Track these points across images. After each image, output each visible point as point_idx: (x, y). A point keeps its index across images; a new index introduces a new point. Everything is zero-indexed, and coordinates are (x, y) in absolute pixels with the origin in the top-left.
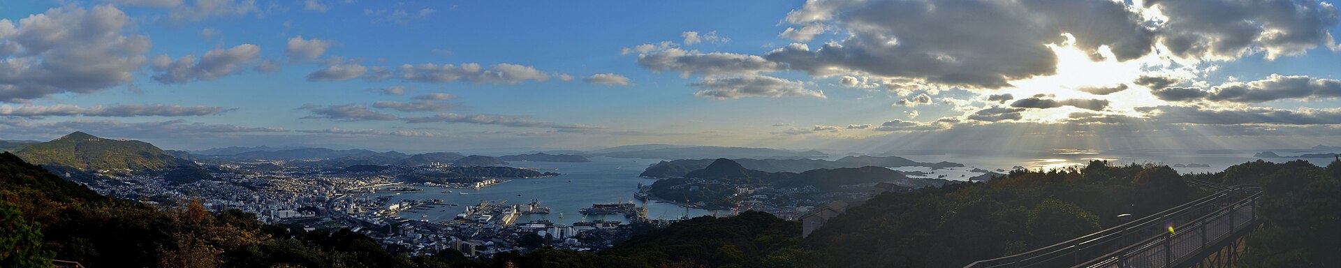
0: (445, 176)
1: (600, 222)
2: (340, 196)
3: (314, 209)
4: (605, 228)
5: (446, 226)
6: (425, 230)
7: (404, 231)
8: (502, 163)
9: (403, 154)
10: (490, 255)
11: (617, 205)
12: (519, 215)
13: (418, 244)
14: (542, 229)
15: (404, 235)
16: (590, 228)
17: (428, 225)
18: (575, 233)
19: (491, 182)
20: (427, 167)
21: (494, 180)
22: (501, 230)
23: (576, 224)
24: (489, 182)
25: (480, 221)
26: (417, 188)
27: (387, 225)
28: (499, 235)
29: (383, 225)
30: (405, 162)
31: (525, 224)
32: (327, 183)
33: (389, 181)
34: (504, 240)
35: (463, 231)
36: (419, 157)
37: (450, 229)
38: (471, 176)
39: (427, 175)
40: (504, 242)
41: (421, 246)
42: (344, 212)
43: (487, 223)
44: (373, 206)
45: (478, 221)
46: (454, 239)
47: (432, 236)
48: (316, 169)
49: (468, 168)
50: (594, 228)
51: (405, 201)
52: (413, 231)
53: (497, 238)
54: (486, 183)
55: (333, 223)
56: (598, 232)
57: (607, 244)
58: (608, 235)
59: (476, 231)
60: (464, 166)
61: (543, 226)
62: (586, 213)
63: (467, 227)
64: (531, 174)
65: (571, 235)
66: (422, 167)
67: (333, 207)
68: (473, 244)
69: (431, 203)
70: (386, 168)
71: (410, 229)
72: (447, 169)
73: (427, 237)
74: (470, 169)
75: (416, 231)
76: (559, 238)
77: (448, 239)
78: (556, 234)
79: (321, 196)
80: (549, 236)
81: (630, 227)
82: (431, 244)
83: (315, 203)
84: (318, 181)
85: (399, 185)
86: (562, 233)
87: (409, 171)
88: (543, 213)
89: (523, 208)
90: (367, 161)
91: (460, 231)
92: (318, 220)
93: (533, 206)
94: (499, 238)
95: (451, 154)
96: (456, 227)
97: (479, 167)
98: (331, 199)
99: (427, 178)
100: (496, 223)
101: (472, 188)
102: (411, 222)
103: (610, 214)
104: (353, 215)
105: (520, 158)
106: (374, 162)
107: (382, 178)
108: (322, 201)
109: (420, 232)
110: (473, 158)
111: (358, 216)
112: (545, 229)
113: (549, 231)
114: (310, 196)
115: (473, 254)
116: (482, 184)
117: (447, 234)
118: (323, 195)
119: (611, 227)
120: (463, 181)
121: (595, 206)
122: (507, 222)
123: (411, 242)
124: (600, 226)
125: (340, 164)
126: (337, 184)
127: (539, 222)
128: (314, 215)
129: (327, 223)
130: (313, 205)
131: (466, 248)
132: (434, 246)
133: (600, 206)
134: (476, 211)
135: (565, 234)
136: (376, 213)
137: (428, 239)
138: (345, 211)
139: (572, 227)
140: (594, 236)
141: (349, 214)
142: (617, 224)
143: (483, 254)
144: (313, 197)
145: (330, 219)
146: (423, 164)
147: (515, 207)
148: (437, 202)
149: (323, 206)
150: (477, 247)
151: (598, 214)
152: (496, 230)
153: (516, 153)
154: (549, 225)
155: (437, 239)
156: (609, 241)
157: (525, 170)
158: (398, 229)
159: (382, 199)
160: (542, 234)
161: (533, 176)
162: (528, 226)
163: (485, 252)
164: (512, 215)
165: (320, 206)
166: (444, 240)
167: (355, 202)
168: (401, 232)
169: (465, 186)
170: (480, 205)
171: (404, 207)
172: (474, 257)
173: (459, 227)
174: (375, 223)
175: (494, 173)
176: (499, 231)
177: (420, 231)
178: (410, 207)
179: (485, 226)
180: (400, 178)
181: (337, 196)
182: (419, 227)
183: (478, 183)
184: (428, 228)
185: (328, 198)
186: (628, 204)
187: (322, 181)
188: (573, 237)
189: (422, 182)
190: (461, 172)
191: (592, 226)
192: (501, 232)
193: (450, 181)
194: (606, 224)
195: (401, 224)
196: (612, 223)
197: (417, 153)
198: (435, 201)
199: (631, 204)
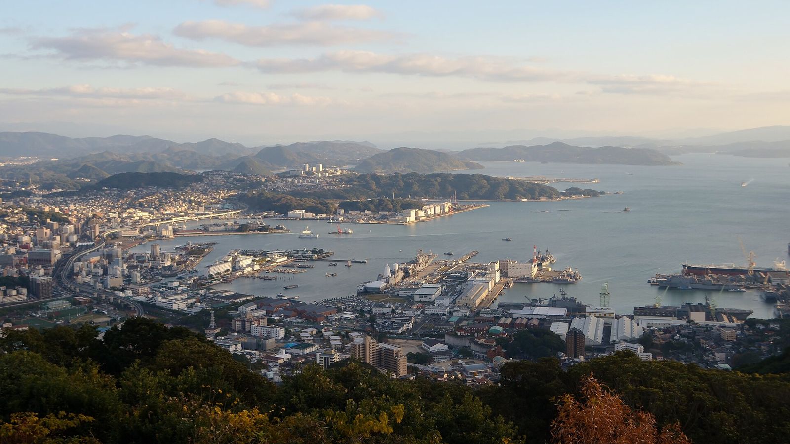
0: (336, 195)
1: (698, 308)
2: (88, 247)
3: (24, 281)
4: (711, 323)
5: (339, 310)
6: (292, 319)
7: (244, 322)
8: (468, 165)
9: (238, 147)
10: (441, 374)
11: (744, 272)
12: (507, 284)
13: (277, 350)
14: (558, 319)
15: (244, 331)
16: (674, 322)
17: (299, 309)
18: (638, 332)
19: (443, 209)
20: (296, 176)
21: (448, 206)
22: (465, 318)
23: (640, 311)
24: (438, 211)
25: (417, 298)
26: (272, 224)
27: (204, 310)
28: (460, 329)
29: (194, 310)
30: (243, 165)
31: (520, 307)
32: (54, 217)
33: (208, 208)
34: (472, 341)
35: (379, 321)
36: (275, 154)
37: (349, 315)
38: (396, 196)
39: (294, 193)
40: (473, 347)
41: (284, 356)
42: (99, 286)
43: (433, 303)
44: (170, 267)
45: (412, 297)
46: (358, 339)
47: (307, 334)
48: (25, 184)
49: (390, 178)
50: (683, 322)
51: (245, 253)
52: (264, 322)
53: (456, 336)
54: (431, 212)
55: (73, 312)
56: (694, 332)
57: (715, 362)
58: (719, 341)
59: (408, 320)
60: (380, 172)
61: (562, 311)
62: (667, 285)
63: (389, 310)
64: (534, 191)
65: (627, 334)
66: (282, 176)
67: (72, 275)
68: (402, 350)
69: (305, 258)
70: (198, 178)
71: (258, 319)
72: (341, 179)
73: (297, 335)
74: (393, 180)
75: (271, 322)
76: (600, 340)
77: (346, 338)
78: (592, 331)
79: (39, 249)
80: (576, 336)
81: (776, 327)
82: (307, 351)
83: (25, 268)
84: (31, 214)
85: (230, 216)
86: (607, 330)
87: (253, 185)
88: (562, 281)
89: (516, 269)
90: (152, 164)
91: (372, 319)
92: (34, 308)
93: (539, 265)
94: (461, 337)
95: (349, 145)
96: (362, 312)
97: (413, 175)
98: (66, 257)
99: (294, 200)
100: (454, 302)
101: (399, 223)
102: (260, 302)
103: (726, 291)
104: (123, 290)
105: (510, 153)
106: (168, 166)
107: (190, 201)
108: (45, 261)
109: (280, 323)
110: (399, 154)
111: (136, 293)
112: (568, 319)
113: (577, 323)
114: (12, 251)
115: (403, 372)
116: (421, 213)
117: (342, 327)
118: (46, 246)
119: (726, 322)
120: (379, 206)
121: (690, 270)
122: (478, 301)
123: (260, 347)
124: (699, 318)
125: (85, 170)
126: (79, 220)
127: (553, 303)
128: (24, 297)
129: (59, 314)
130: (20, 272)
131: (386, 359)
132: (313, 354)
133: (700, 271)
134: (407, 274)
135: (613, 331)
136: (176, 284)
137: (300, 340)
138: (102, 282)
139: (631, 317)
140: (686, 340)
141: (114, 289)
142: (740, 315)
143: (425, 373)
144: (18, 253)
145: (64, 304)
146: (284, 170)
147: (497, 266)
148: (320, 255)
149: (46, 274)
150: (410, 357)
151: (694, 290)
152: (453, 319)
153: (501, 142)
154: (576, 310)
155: (320, 337)
156: (720, 356)
157: (521, 183)
158: (231, 318)
159: (191, 252)
160: (560, 329)
161: (540, 195)
162: (526, 311)
163: (430, 368)
164: (491, 286)
165: (40, 275)
166: (336, 341)
167: (126, 260)
168: (238, 325)
169: (383, 218)
170: (415, 262)
171: (242, 269)
172: (405, 379)
173: (370, 311)
174: (175, 307)
175: (450, 188)
176: (460, 320)
177: (280, 321)
178: (257, 267)
179: (429, 310)
180: (233, 203)
181: (81, 248)
182: (278, 313)
183: (413, 213)
184: (300, 314)
185: (57, 254)
186: (771, 270)
187: (41, 213)
188: (633, 341)
189: (284, 209)
190: (374, 187)
191: (680, 317)
192: (464, 323)
193: (349, 207)
194: (716, 315)
195: (236, 307)
196: (731, 314)
197: (271, 143)
198: (314, 252)
199: (779, 272)
